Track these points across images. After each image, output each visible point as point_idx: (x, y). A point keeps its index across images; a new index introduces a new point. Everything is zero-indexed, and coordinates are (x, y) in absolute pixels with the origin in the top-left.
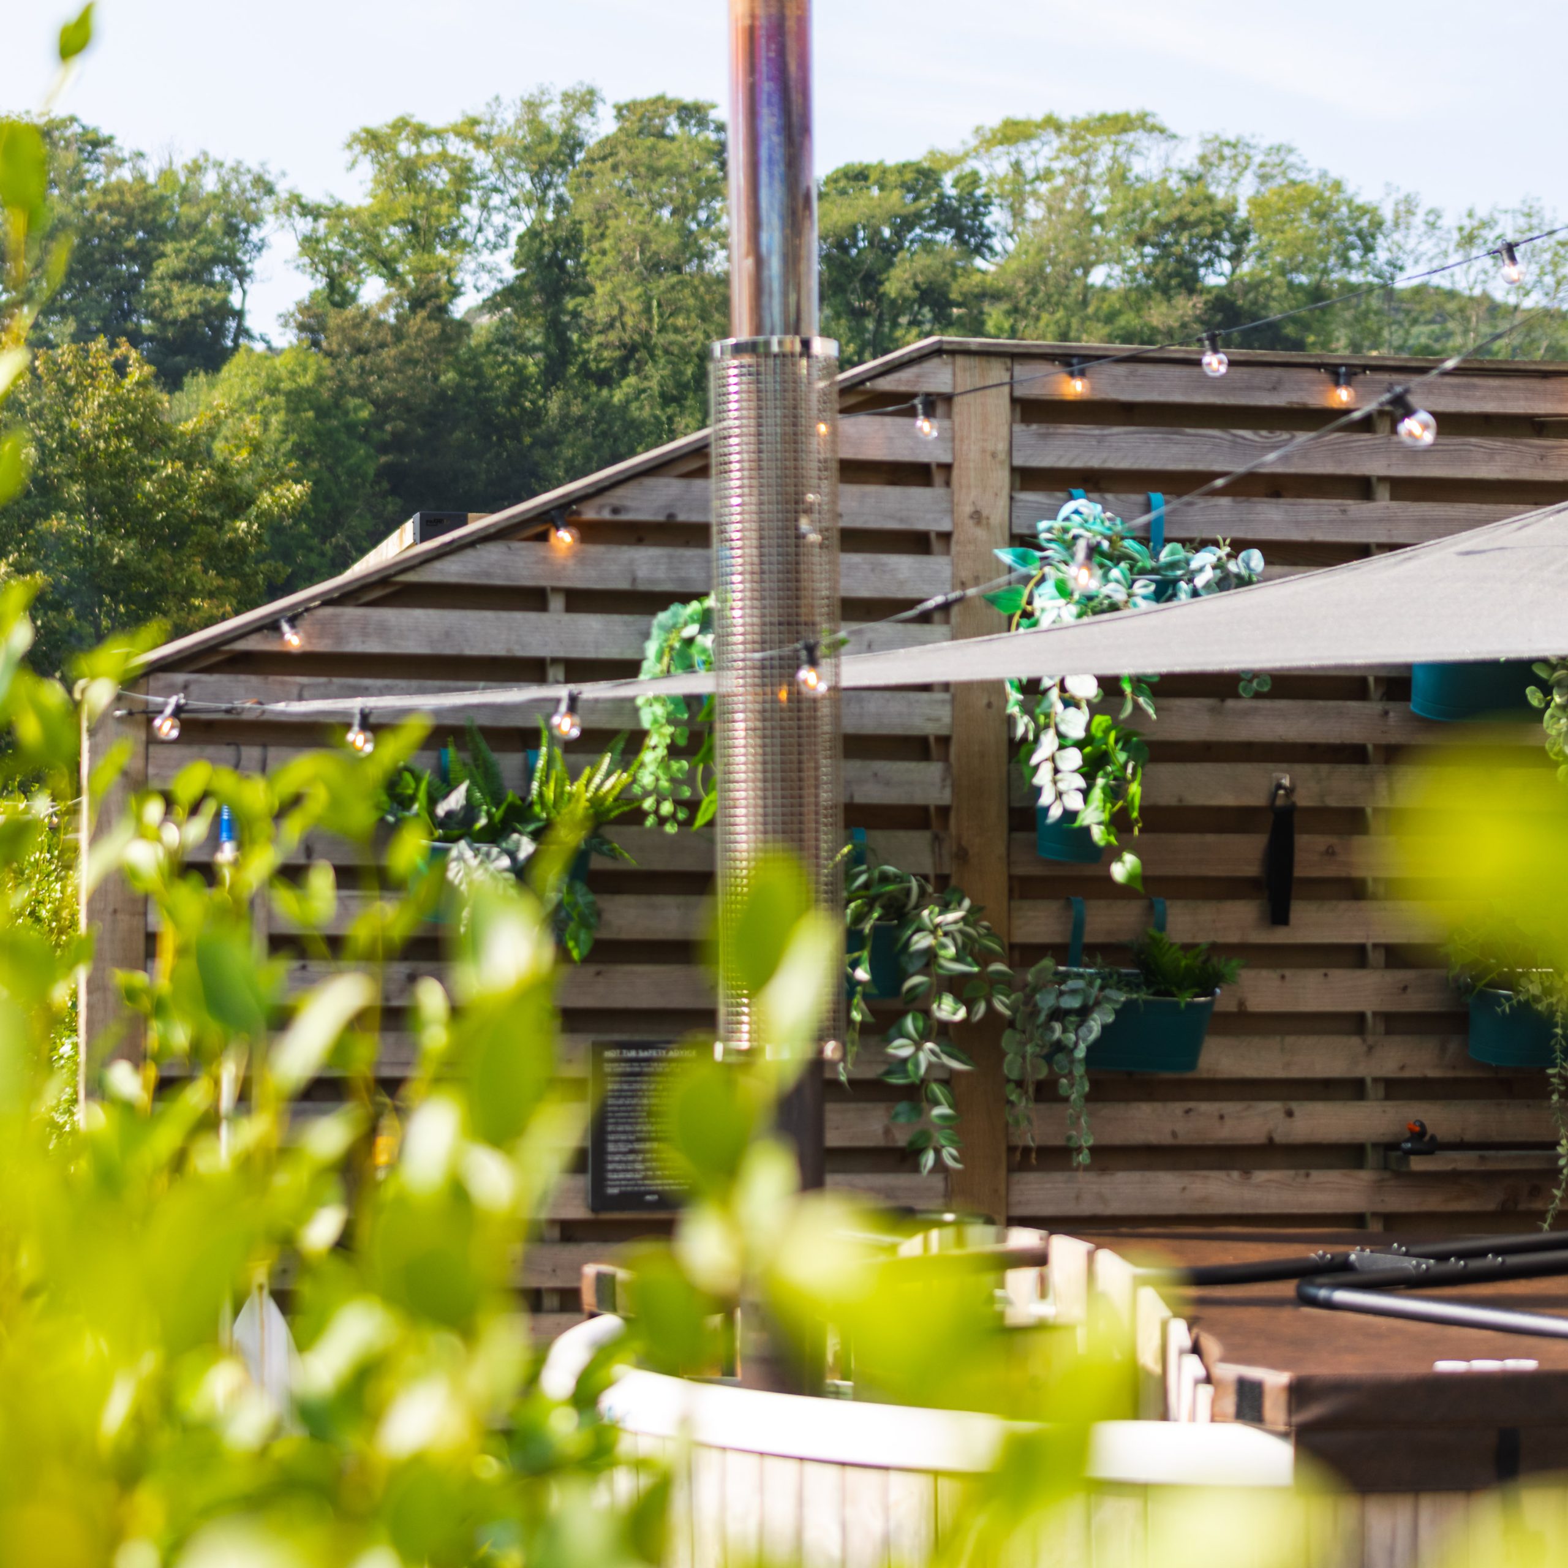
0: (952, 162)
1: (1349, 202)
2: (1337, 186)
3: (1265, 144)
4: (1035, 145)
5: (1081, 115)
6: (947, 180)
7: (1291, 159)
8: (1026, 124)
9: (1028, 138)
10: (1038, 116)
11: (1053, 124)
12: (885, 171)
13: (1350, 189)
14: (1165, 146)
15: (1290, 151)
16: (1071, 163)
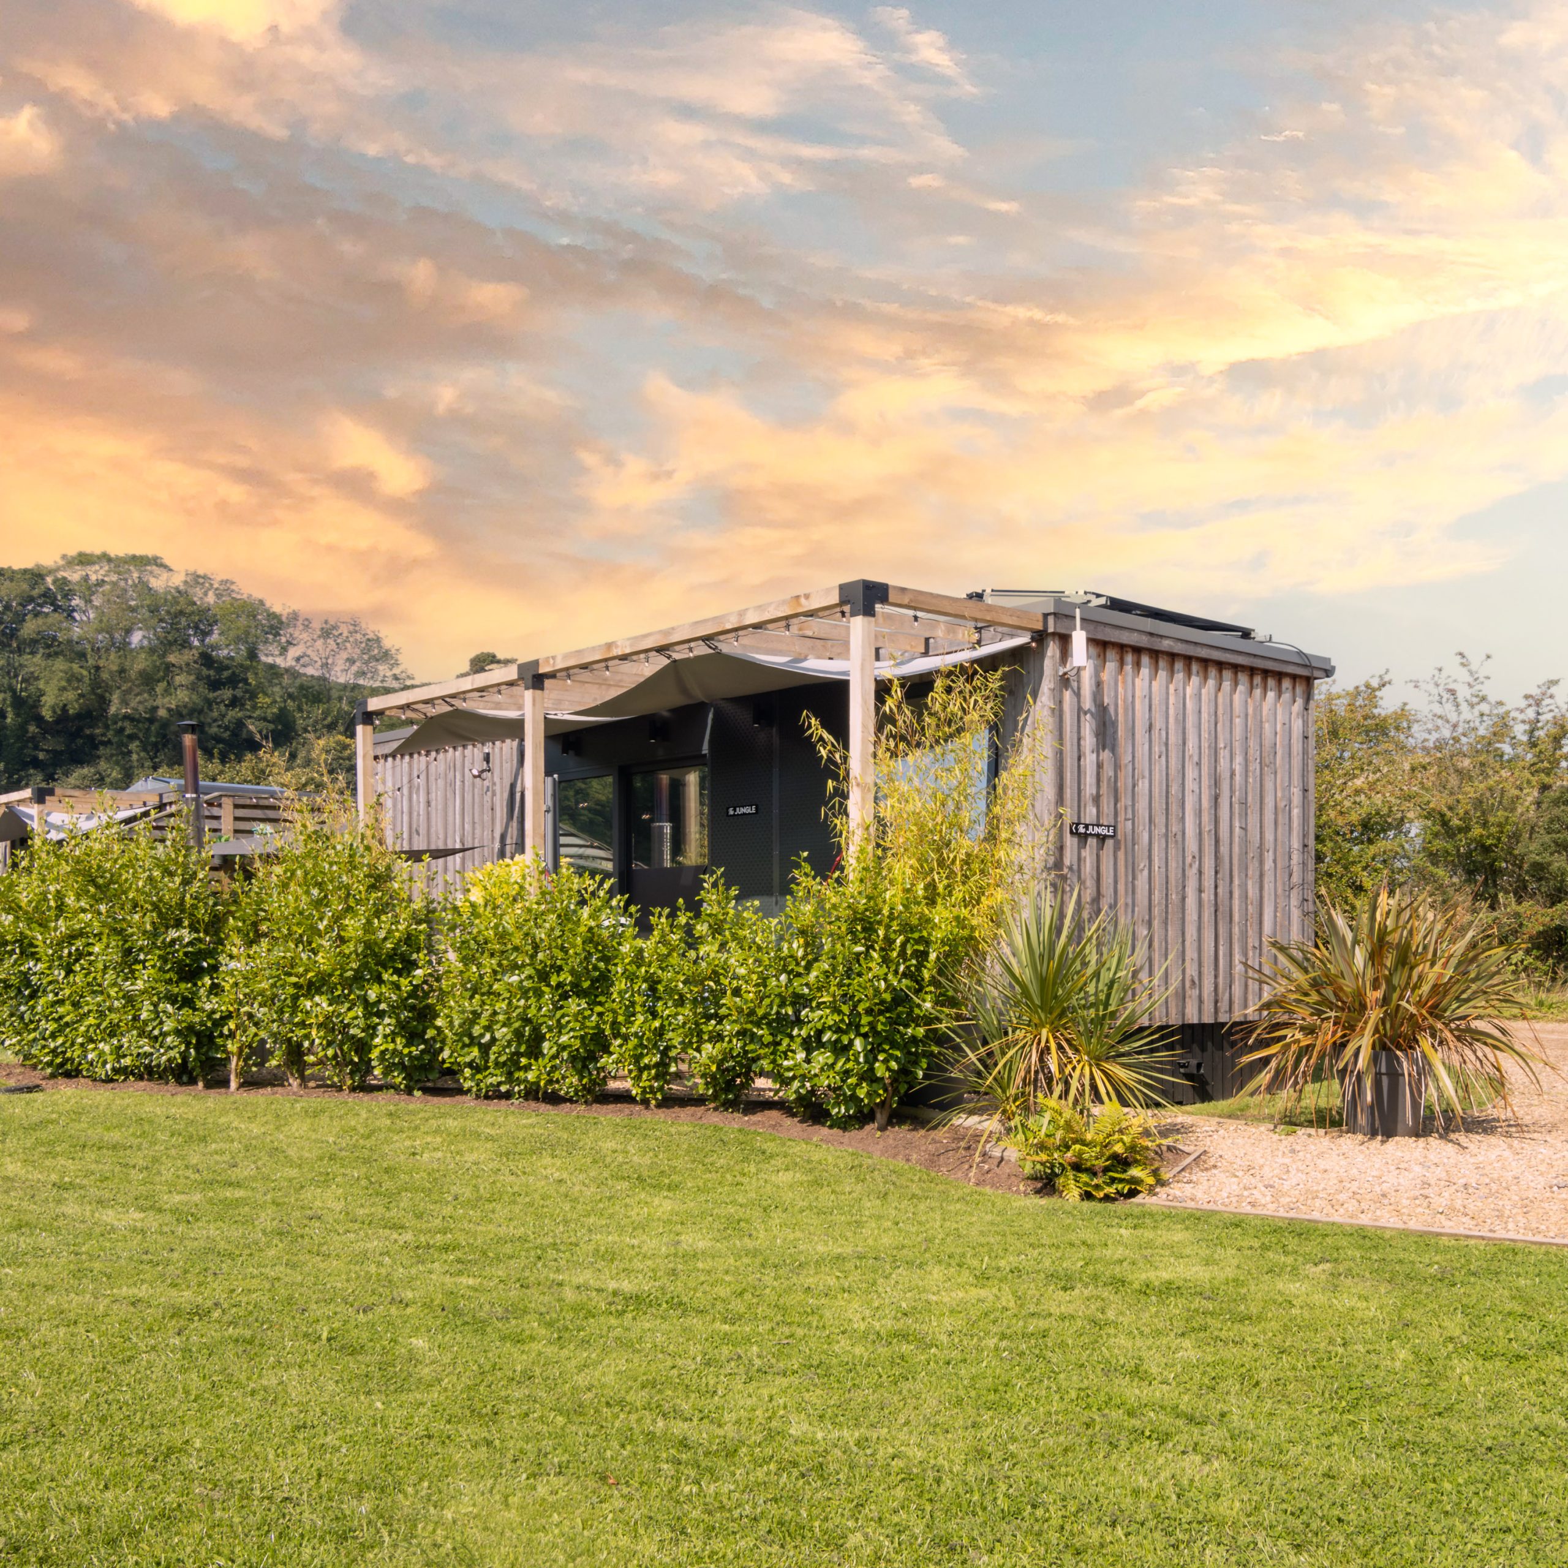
0: (50, 572)
1: (267, 611)
2: (261, 602)
3: (219, 578)
4: (97, 567)
5: (121, 554)
6: (49, 580)
7: (233, 587)
8: (92, 555)
9: (93, 563)
10: (98, 551)
11: (105, 558)
12: (13, 572)
13: (268, 604)
14: (165, 575)
15: (233, 583)
16: (114, 578)
